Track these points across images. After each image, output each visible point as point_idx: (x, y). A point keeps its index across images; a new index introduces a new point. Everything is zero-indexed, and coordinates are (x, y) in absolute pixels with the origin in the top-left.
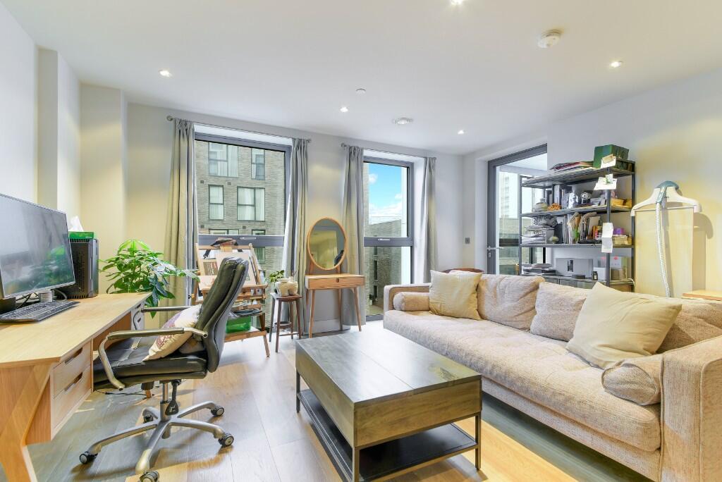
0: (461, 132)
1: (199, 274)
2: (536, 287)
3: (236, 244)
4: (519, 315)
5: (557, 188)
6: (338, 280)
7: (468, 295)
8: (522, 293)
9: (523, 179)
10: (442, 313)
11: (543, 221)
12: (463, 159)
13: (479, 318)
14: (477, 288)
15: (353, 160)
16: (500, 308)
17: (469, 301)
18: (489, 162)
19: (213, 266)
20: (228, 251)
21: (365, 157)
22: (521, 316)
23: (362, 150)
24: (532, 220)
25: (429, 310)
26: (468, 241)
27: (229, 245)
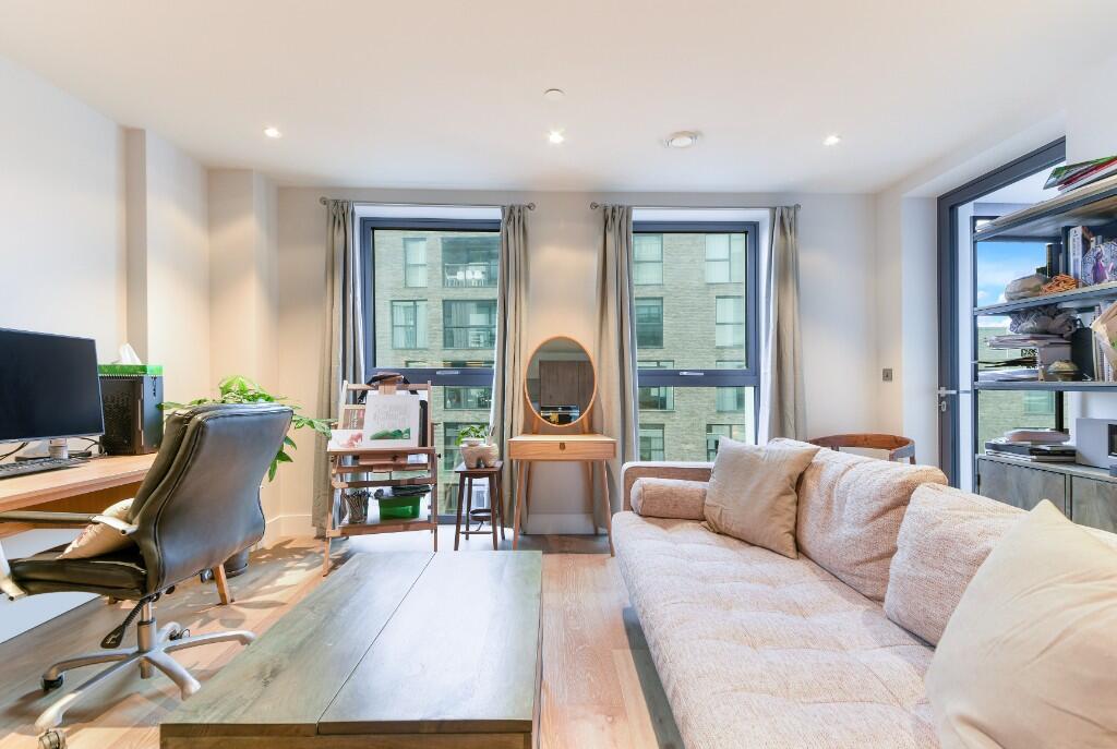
0: (832, 140)
1: (336, 427)
2: (901, 500)
3: (406, 382)
4: (867, 561)
5: (1076, 235)
6: (562, 446)
7: (773, 496)
8: (876, 506)
9: (980, 223)
10: (723, 529)
11: (1029, 324)
12: (874, 201)
13: (792, 553)
14: (799, 483)
15: (610, 230)
16: (831, 538)
17: (772, 510)
18: (941, 199)
19: (359, 414)
20: (390, 393)
21: (635, 223)
22: (871, 566)
23: (629, 209)
24: (1007, 321)
25: (701, 519)
26: (887, 375)
27: (393, 383)
